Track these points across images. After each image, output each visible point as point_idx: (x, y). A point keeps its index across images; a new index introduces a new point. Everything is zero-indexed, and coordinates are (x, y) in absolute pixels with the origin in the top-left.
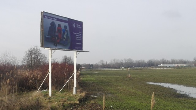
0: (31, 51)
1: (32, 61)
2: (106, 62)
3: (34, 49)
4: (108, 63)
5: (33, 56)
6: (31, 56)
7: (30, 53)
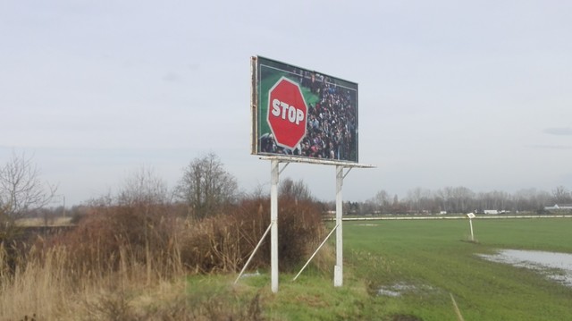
0: (198, 168)
1: (199, 194)
2: (393, 197)
3: (205, 161)
4: (399, 200)
5: (203, 179)
6: (198, 179)
7: (195, 173)
